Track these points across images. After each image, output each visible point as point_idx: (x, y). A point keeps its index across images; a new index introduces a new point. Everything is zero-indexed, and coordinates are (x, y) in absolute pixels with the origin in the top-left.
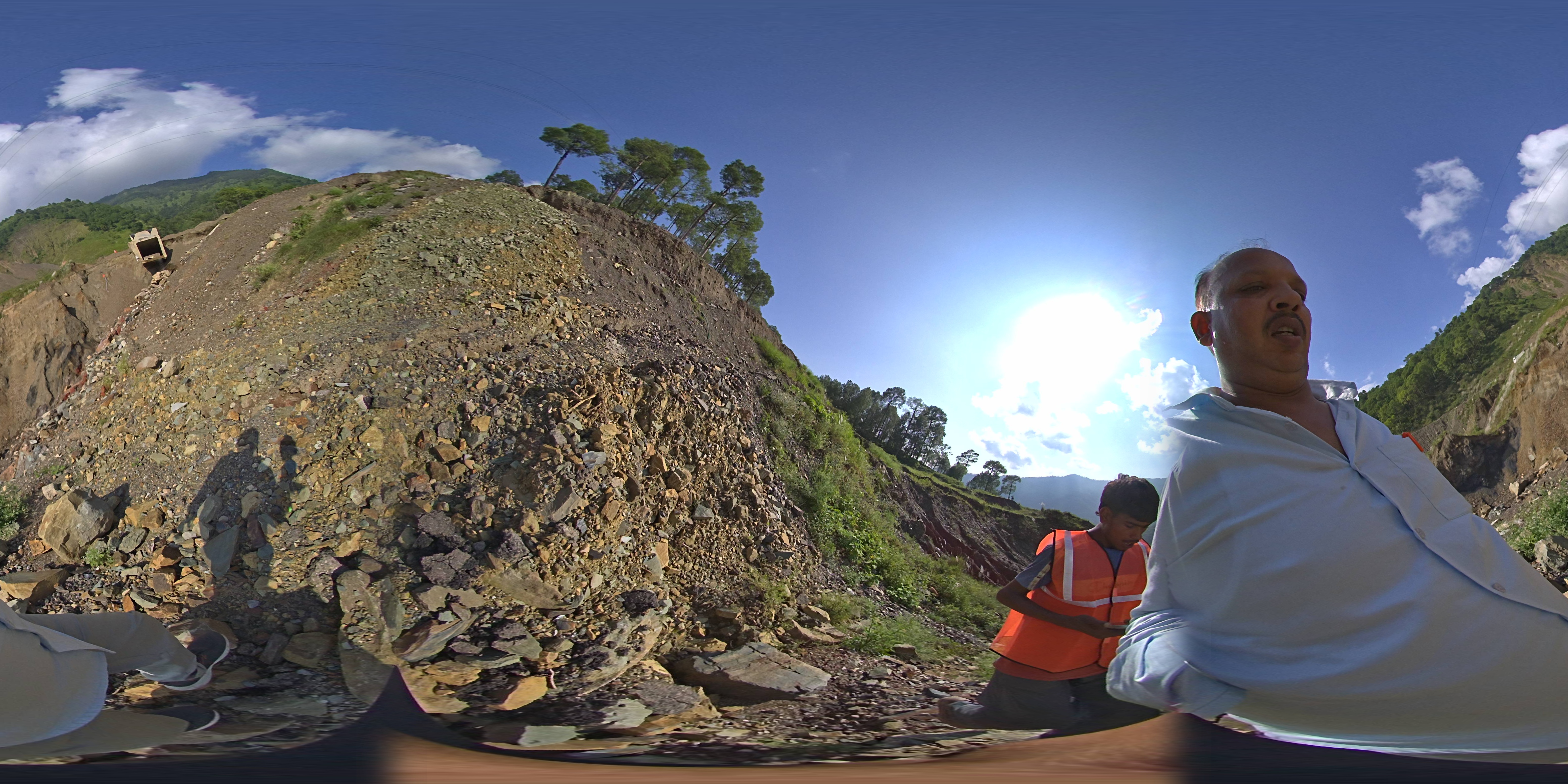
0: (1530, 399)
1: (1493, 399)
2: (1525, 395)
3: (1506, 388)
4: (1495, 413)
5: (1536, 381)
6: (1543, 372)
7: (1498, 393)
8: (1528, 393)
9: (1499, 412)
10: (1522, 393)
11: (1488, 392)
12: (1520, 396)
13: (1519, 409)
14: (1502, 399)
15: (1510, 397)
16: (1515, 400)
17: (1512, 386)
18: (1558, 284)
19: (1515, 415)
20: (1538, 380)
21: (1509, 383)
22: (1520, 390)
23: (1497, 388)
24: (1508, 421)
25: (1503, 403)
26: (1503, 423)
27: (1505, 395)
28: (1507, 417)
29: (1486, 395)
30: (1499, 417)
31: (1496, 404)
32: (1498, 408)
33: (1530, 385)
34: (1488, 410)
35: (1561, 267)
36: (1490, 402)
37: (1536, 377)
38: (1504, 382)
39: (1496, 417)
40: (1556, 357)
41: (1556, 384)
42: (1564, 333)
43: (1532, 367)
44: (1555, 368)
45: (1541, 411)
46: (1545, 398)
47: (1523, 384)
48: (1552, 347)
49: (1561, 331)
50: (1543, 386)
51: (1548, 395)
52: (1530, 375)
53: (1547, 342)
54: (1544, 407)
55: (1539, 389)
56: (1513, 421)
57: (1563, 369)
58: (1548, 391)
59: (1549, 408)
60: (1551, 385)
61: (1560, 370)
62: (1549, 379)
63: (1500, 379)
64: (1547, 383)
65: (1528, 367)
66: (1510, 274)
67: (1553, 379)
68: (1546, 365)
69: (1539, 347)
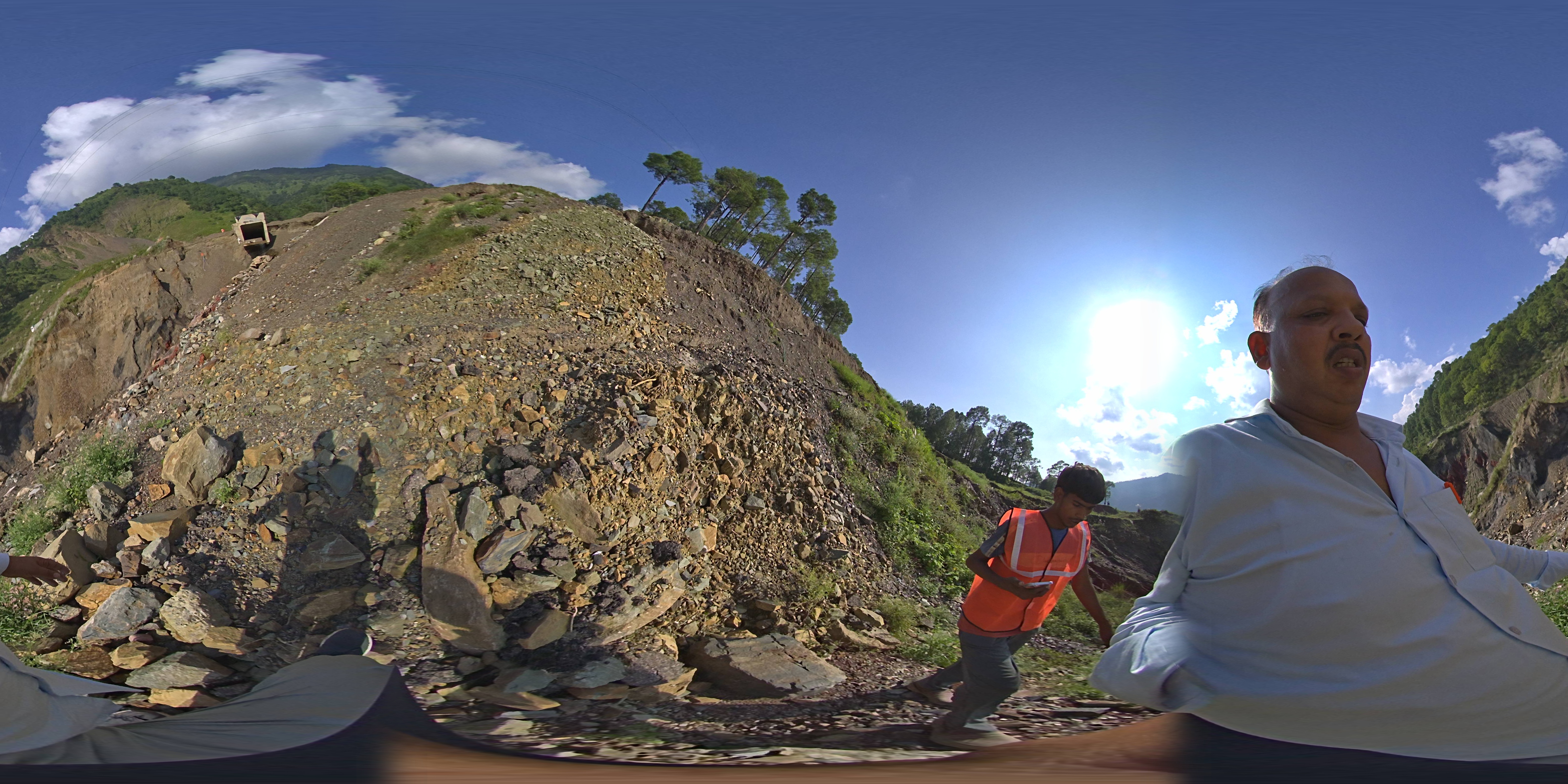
0: (47, 367)
1: (9, 367)
2: (43, 363)
3: (24, 356)
4: (12, 381)
5: (54, 350)
6: (62, 340)
7: (15, 361)
8: (47, 361)
9: (17, 380)
10: (40, 361)
11: (5, 360)
12: (38, 364)
13: (37, 377)
14: (19, 367)
15: (28, 365)
16: (32, 368)
17: (29, 355)
18: (79, 255)
19: (32, 383)
20: (57, 349)
21: (26, 352)
22: (38, 358)
23: (14, 357)
24: (26, 389)
25: (20, 371)
26: (20, 390)
27: (22, 363)
28: (24, 385)
29: (3, 363)
30: (16, 384)
31: (13, 372)
32: (15, 376)
33: (48, 354)
34: (5, 379)
35: (83, 239)
36: (6, 370)
37: (54, 345)
38: (21, 350)
39: (14, 385)
40: (76, 327)
41: (75, 353)
42: (85, 303)
43: (51, 335)
44: (75, 337)
45: (59, 379)
46: (62, 367)
47: (41, 353)
48: (72, 317)
49: (82, 301)
50: (62, 355)
51: (66, 365)
52: (48, 345)
53: (67, 311)
54: (62, 375)
55: (57, 358)
56: (30, 388)
57: (84, 338)
58: (67, 360)
59: (67, 376)
60: (70, 354)
61: (80, 340)
62: (68, 348)
63: (18, 347)
64: (65, 352)
65: (46, 336)
66: (30, 244)
67: (72, 348)
68: (65, 334)
69: (59, 316)
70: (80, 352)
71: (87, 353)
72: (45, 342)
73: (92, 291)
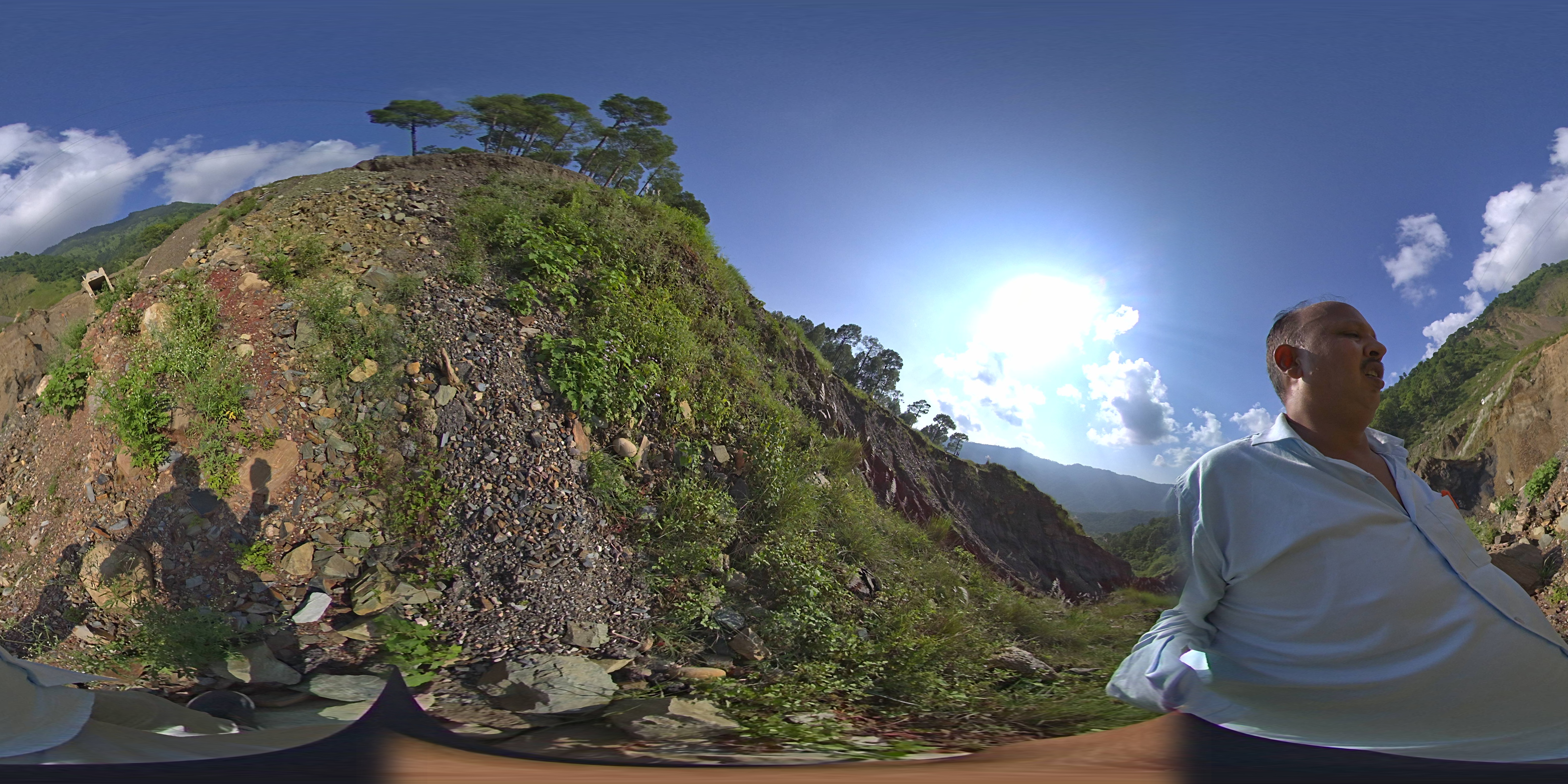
0: (1505, 430)
1: (1462, 435)
2: (1500, 426)
3: (1477, 423)
4: (1467, 445)
5: (1510, 414)
6: (1518, 405)
7: (1468, 430)
8: (1504, 424)
9: (1471, 444)
10: (1496, 425)
12: (1495, 427)
13: (1494, 439)
14: (1472, 434)
15: (1483, 431)
16: (1489, 432)
17: (1483, 422)
19: (1490, 444)
20: (1513, 413)
21: (1480, 420)
22: (1495, 422)
23: (1466, 427)
24: (1484, 449)
25: (1474, 437)
26: (1478, 451)
27: (1475, 431)
28: (1481, 446)
29: (1456, 432)
30: (1473, 446)
31: (1466, 440)
33: (1505, 418)
34: (1456, 447)
35: (1521, 320)
36: (1458, 439)
37: (1511, 409)
38: (1473, 421)
39: (1470, 447)
40: (1530, 392)
41: (1531, 415)
42: (1537, 370)
43: (1507, 401)
44: (1529, 402)
45: (1517, 440)
46: (1520, 428)
47: (1498, 417)
48: (1526, 383)
49: (1534, 369)
50: (1518, 418)
51: (1523, 426)
52: (1505, 410)
53: (1521, 379)
54: (1520, 436)
55: (1514, 421)
56: (1488, 449)
57: (1538, 402)
58: (1524, 422)
59: (1525, 436)
60: (1526, 417)
61: (1534, 404)
62: (1524, 412)
63: (1469, 418)
64: (1522, 415)
65: (1502, 402)
66: (1475, 325)
67: (1528, 412)
68: (1521, 399)
69: (1513, 383)
70: (1535, 414)
71: (1542, 415)
72: (1502, 407)
73: (1542, 359)
